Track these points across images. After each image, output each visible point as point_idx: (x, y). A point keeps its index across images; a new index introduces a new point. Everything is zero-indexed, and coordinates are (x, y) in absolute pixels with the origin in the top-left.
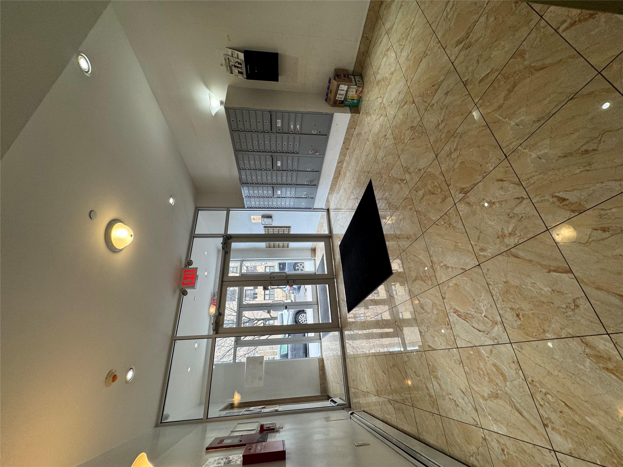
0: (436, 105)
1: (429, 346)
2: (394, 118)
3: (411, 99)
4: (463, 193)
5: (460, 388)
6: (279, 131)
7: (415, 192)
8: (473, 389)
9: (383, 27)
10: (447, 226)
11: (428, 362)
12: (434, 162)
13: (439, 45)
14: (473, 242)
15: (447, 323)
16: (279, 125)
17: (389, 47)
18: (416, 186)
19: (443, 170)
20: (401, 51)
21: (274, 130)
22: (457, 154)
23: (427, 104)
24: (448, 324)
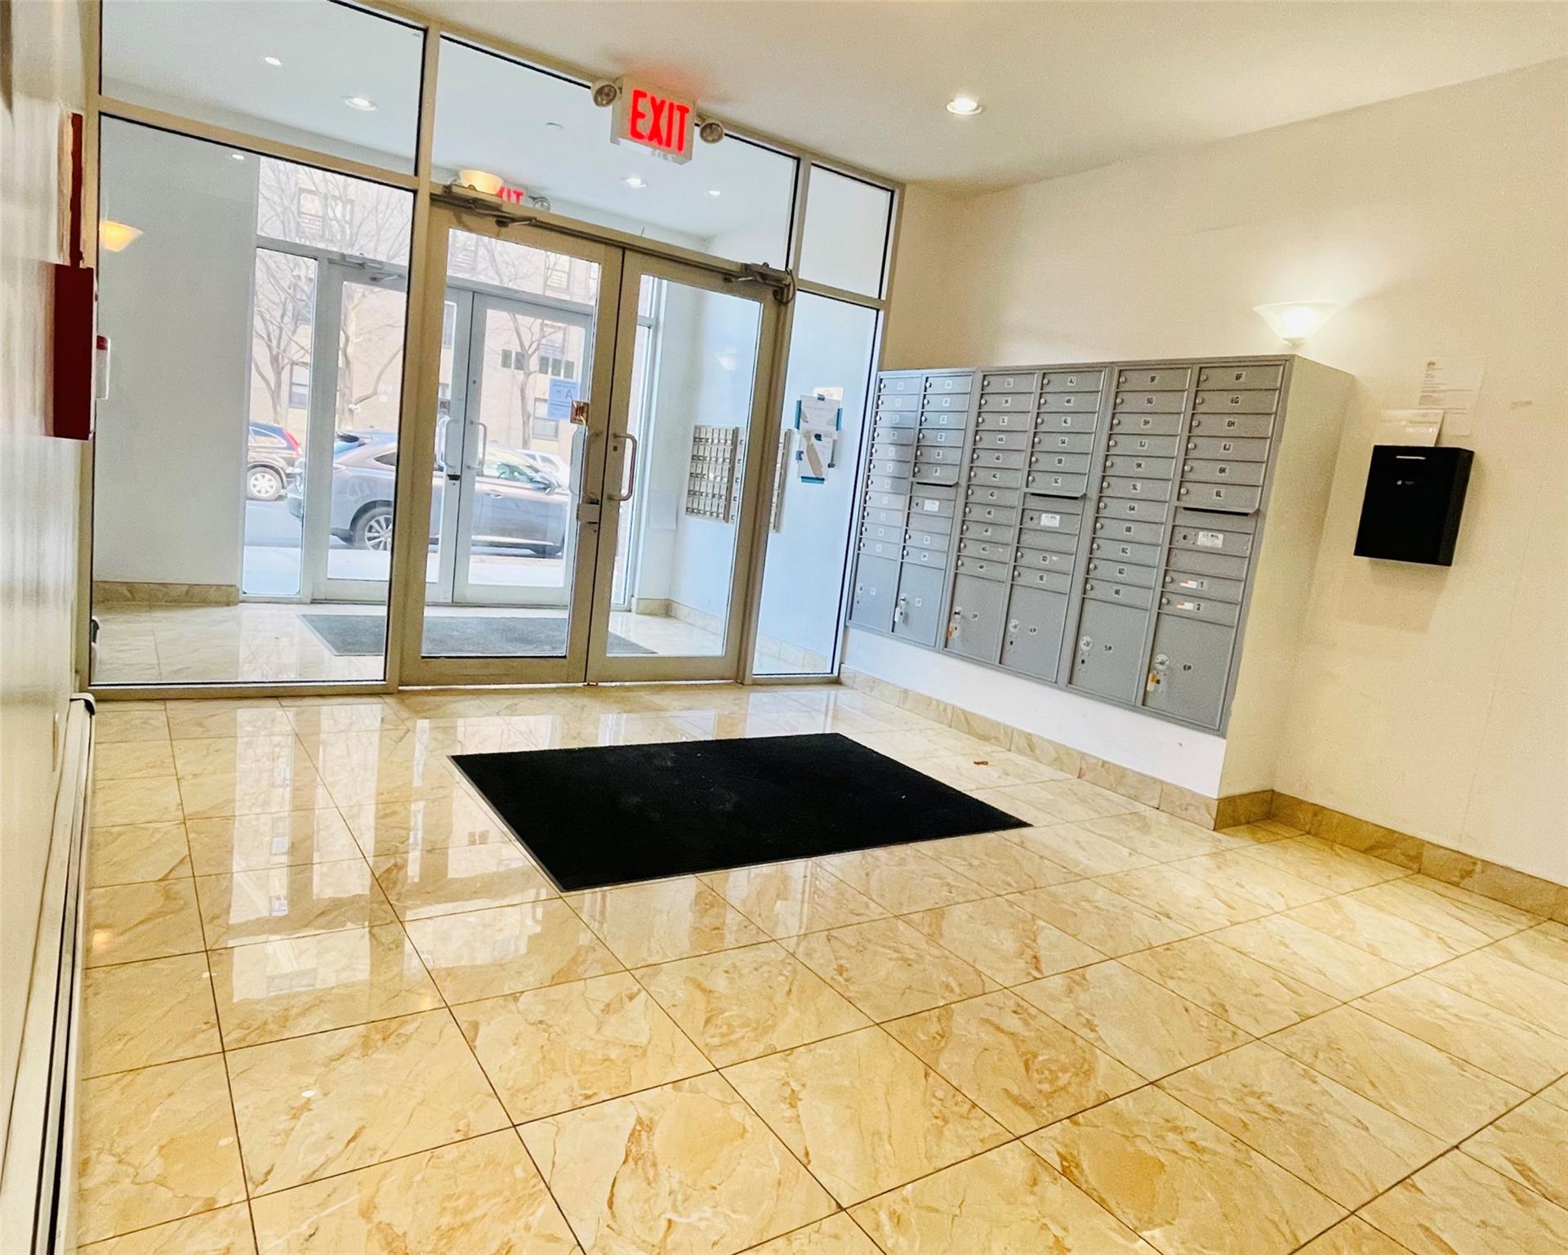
0: (1316, 1088)
1: (475, 1026)
2: (1234, 949)
3: (1311, 1011)
4: (1062, 1166)
5: (364, 1127)
6: (1178, 536)
7: (1011, 1004)
8: (385, 1175)
9: (1510, 930)
10: (934, 1109)
11: (413, 1020)
12: (1134, 1076)
13: (1499, 1108)
14: (913, 1191)
15: (589, 1092)
16: (1204, 539)
17: (1453, 946)
18: (1033, 1011)
19: (1116, 1103)
20: (1450, 987)
21: (1185, 519)
22: (1182, 1150)
23: (1308, 1058)
24: (587, 1097)
